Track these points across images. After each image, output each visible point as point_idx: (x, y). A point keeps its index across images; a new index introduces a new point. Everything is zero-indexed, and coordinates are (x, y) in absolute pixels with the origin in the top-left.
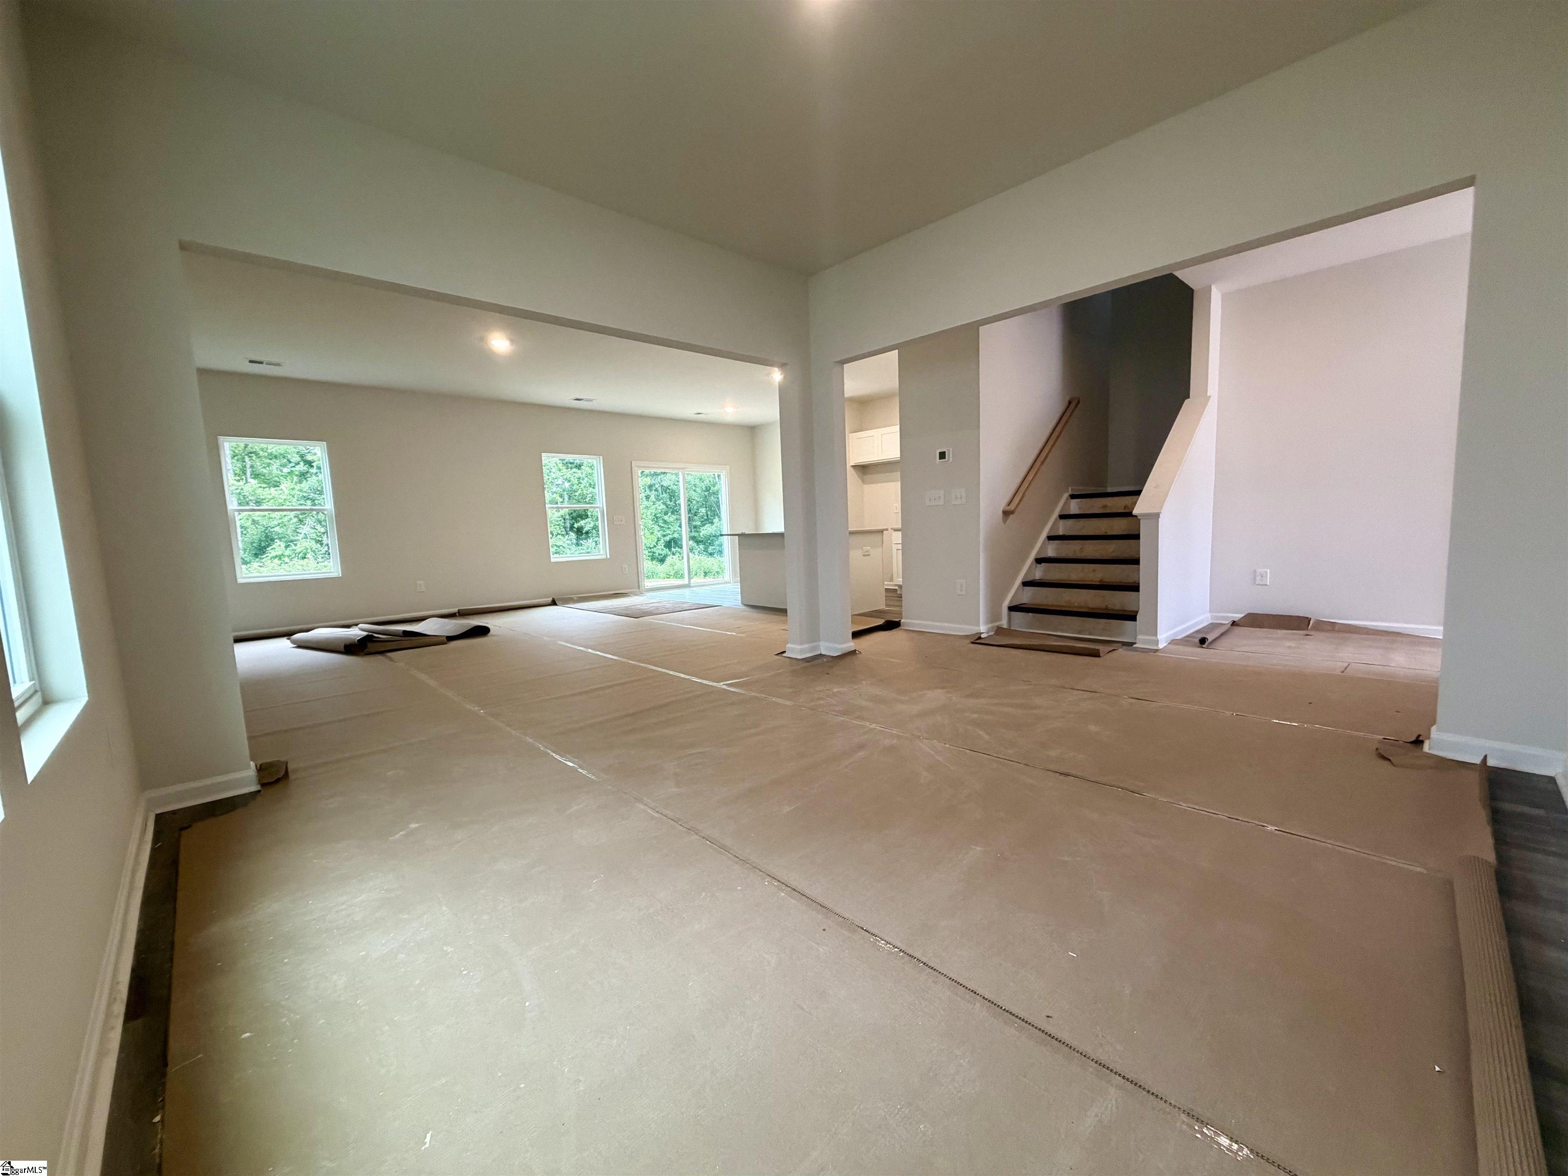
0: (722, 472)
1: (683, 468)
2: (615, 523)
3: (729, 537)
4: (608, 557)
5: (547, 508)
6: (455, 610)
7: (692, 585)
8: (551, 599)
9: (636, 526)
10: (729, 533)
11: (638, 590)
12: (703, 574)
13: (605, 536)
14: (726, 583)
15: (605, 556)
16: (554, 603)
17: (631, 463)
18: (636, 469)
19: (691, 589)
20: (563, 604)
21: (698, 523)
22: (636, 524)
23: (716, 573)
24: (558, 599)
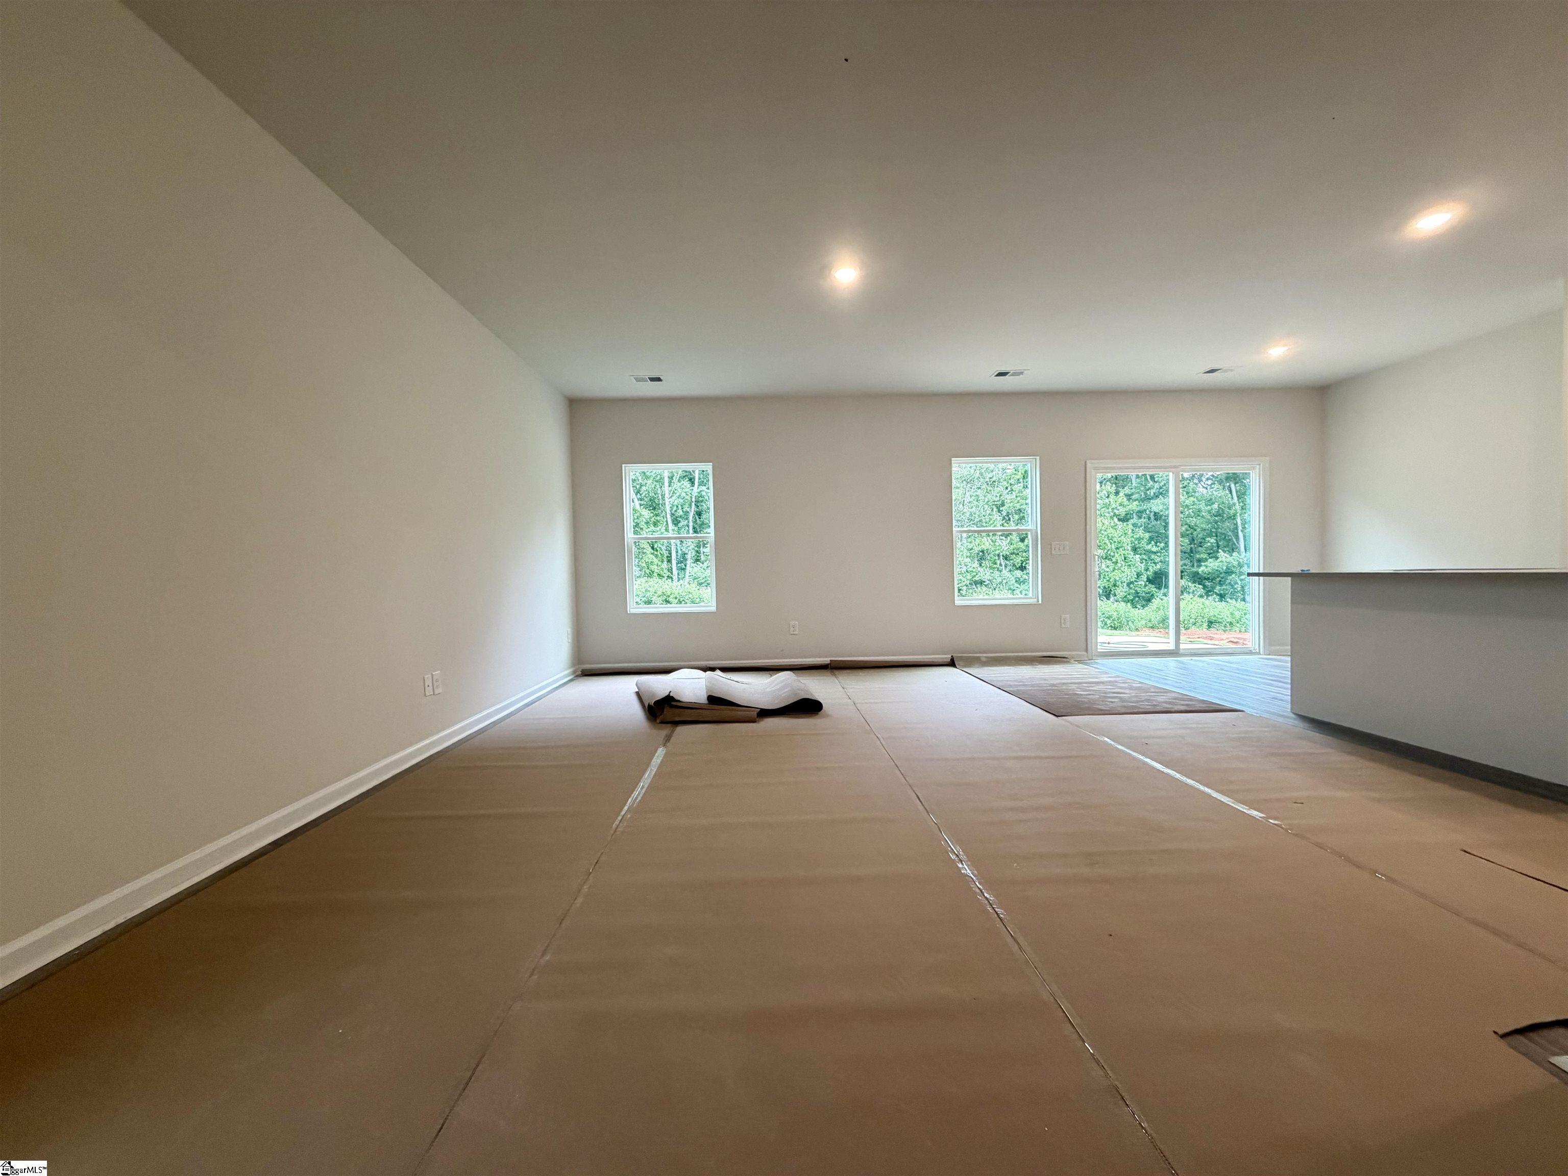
0: (1254, 468)
1: (1175, 467)
2: (1053, 552)
3: (1261, 578)
4: (1040, 602)
5: (954, 532)
6: (826, 660)
7: (1181, 651)
8: (950, 656)
9: (1088, 559)
10: (1261, 571)
11: (1085, 653)
12: (1205, 625)
13: (1038, 573)
14: (1251, 653)
15: (1035, 600)
16: (952, 663)
17: (1086, 462)
18: (1093, 472)
19: (1179, 659)
20: (965, 666)
21: (1204, 556)
22: (1088, 554)
23: (1228, 625)
24: (961, 658)
